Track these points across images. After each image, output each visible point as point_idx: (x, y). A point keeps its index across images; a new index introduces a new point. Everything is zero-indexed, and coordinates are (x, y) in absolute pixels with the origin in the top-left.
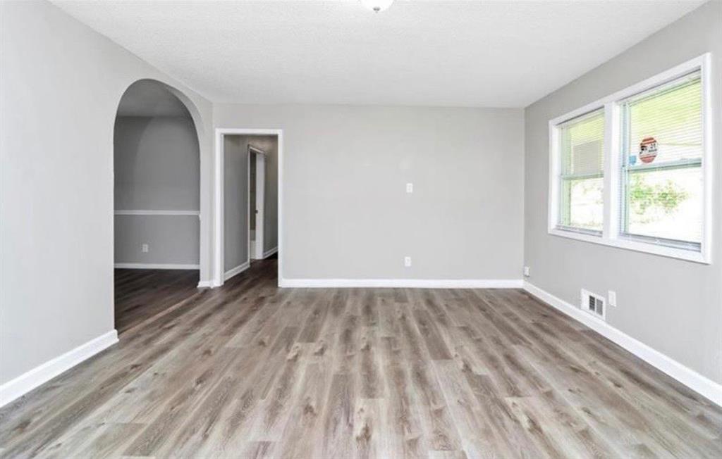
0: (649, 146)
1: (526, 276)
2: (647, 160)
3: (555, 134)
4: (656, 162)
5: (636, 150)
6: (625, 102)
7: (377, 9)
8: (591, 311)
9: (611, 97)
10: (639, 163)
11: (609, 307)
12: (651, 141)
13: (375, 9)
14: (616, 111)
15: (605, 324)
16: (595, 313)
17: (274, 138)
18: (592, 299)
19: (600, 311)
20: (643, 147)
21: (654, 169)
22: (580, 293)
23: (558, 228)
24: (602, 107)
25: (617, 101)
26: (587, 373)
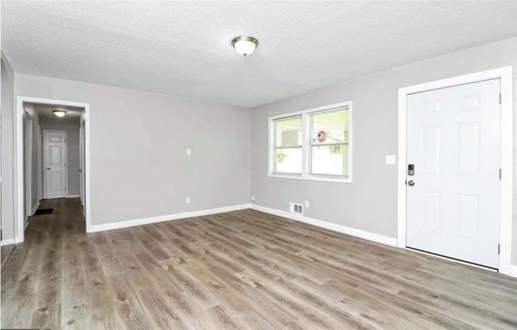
0: (322, 135)
1: (252, 201)
2: (321, 141)
3: (271, 124)
4: (325, 142)
5: (316, 136)
6: (312, 114)
7: (245, 55)
8: (295, 212)
9: (305, 111)
10: (317, 142)
11: (305, 208)
12: (322, 132)
13: (244, 54)
14: (308, 118)
15: (303, 217)
16: (298, 213)
17: (82, 109)
18: (296, 206)
19: (300, 211)
20: (319, 136)
21: (324, 145)
22: (289, 204)
23: (274, 173)
24: (301, 115)
25: (308, 114)
26: (311, 237)
